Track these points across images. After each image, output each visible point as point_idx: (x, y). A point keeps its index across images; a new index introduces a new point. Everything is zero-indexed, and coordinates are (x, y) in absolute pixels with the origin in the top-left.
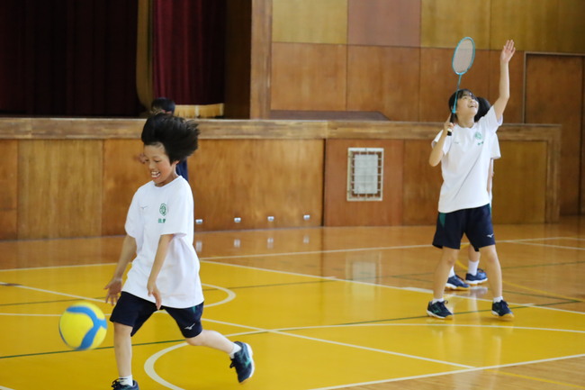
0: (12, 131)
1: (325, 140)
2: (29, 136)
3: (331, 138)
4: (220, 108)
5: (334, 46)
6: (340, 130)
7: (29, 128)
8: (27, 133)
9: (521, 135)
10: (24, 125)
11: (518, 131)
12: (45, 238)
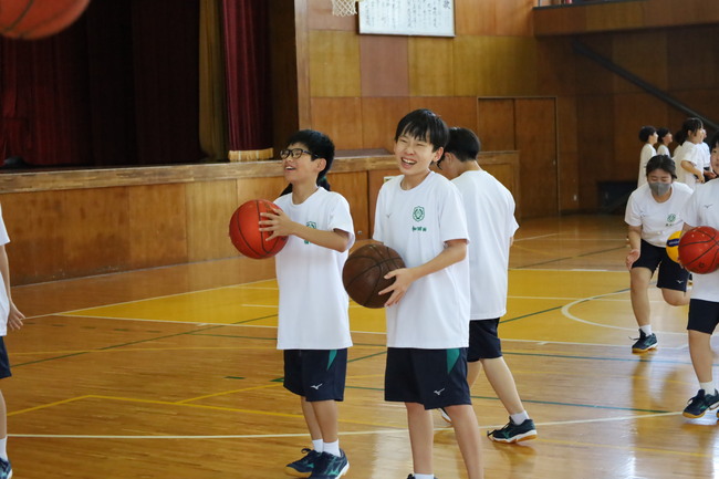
0: (182, 176)
1: (368, 172)
2: (192, 180)
3: (372, 170)
4: (270, 151)
5: (353, 98)
6: (378, 163)
7: (192, 173)
8: (190, 177)
9: (494, 159)
10: (189, 170)
11: (492, 157)
12: (205, 260)
